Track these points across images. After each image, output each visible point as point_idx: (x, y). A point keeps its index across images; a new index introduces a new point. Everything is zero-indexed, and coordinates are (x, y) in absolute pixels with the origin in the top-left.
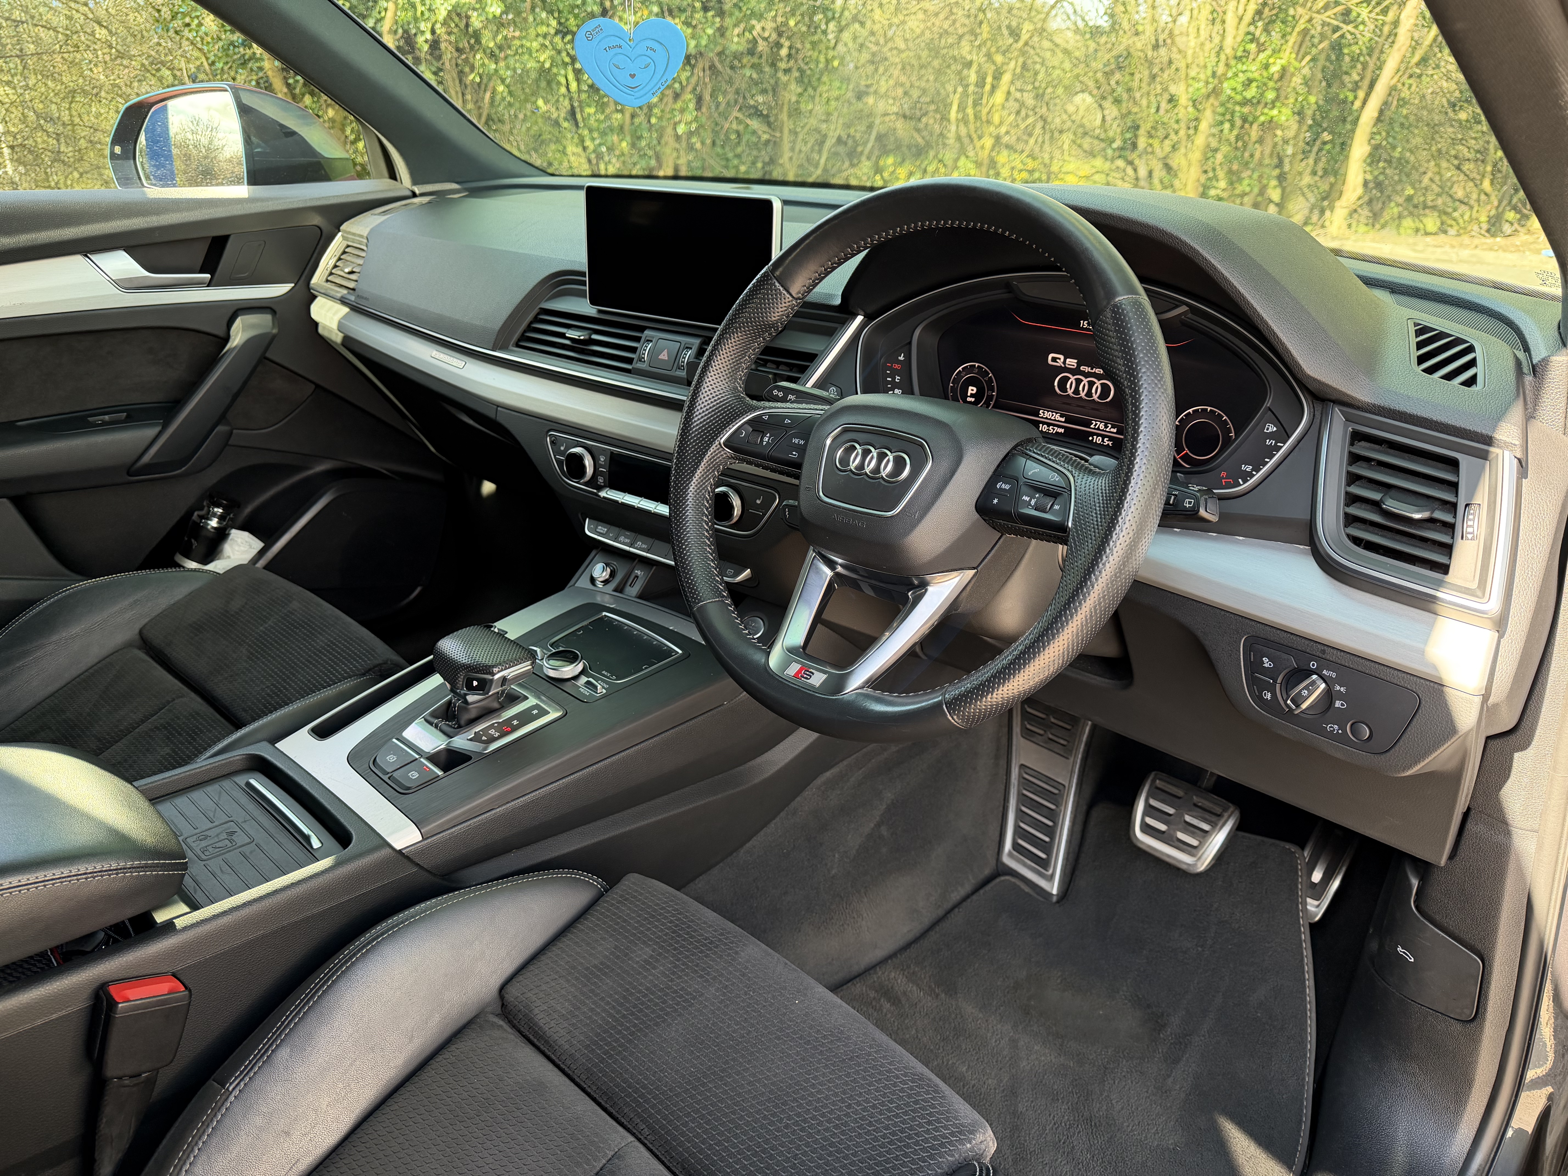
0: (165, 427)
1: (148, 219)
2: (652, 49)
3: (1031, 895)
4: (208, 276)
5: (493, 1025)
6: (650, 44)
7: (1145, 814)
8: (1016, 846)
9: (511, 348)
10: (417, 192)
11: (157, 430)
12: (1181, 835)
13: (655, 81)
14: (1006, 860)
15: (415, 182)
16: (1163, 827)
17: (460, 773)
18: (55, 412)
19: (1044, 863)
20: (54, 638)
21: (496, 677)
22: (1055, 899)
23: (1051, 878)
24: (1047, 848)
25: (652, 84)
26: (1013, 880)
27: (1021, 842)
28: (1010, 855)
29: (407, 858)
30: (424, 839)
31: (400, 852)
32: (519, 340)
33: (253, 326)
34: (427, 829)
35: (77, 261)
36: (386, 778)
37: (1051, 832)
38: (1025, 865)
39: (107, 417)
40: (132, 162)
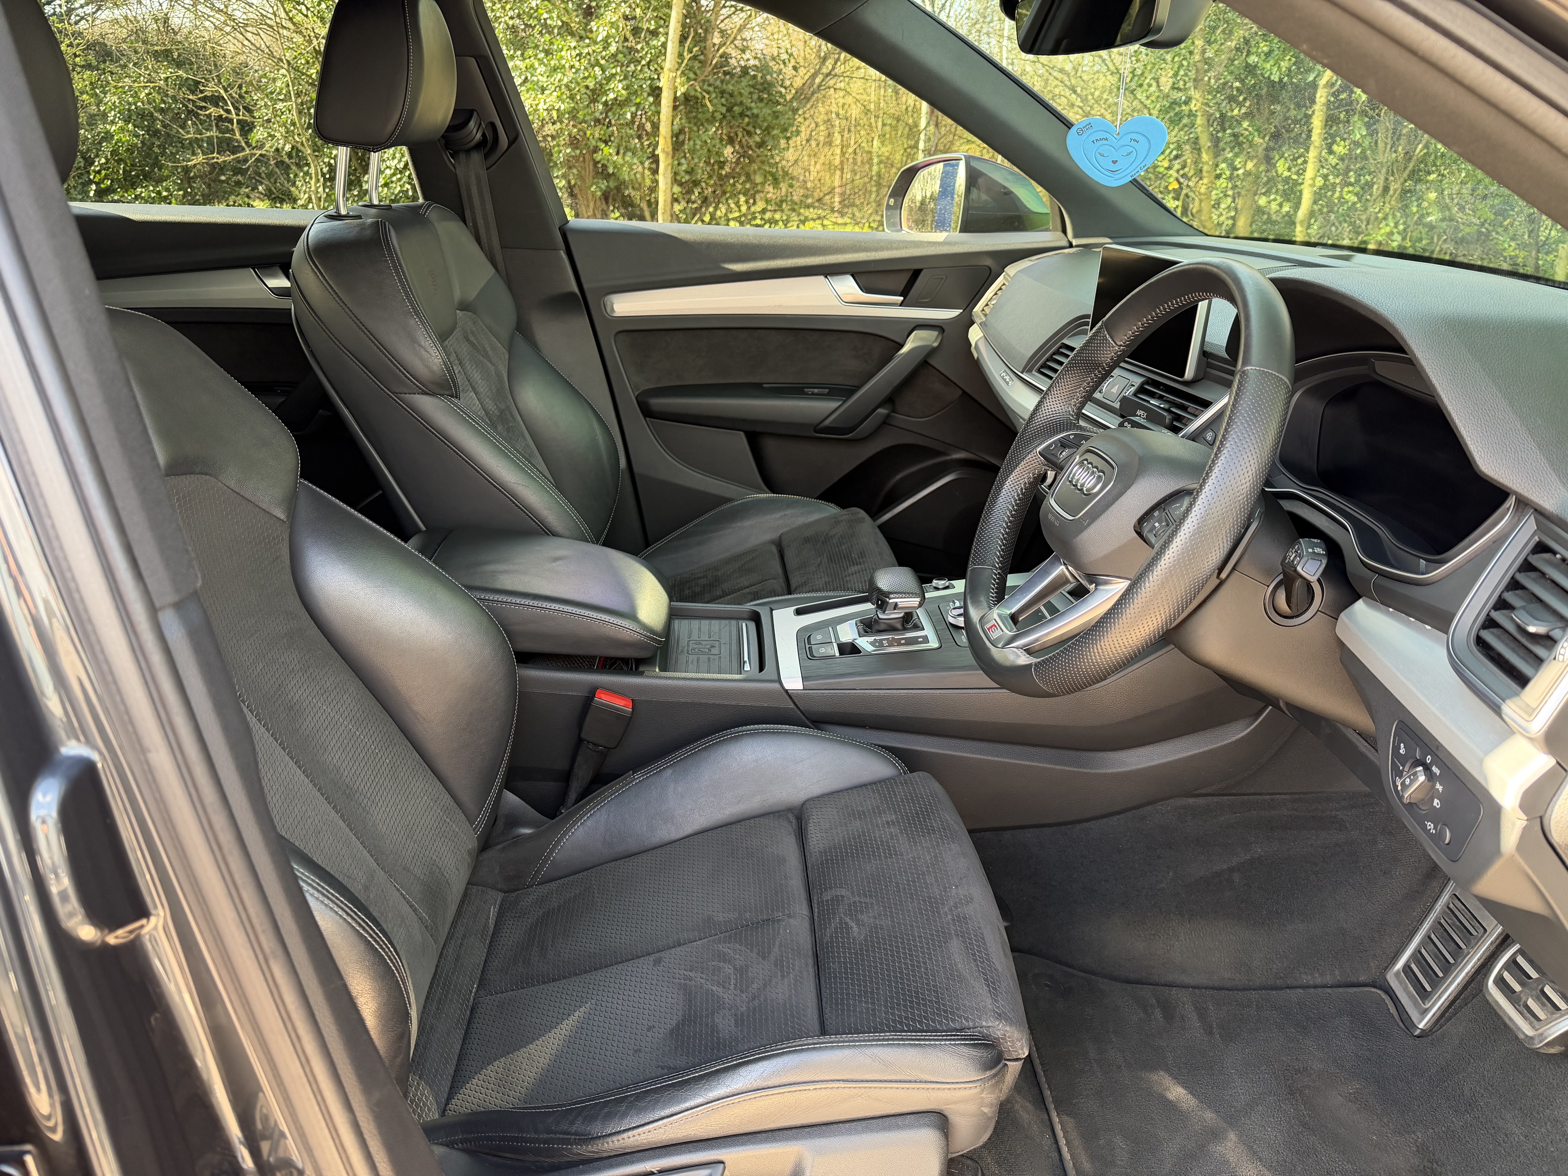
0: (844, 402)
1: (869, 254)
2: (1135, 140)
3: (1393, 1017)
4: (902, 298)
5: (788, 819)
6: (1134, 136)
7: (1506, 967)
8: (1407, 968)
9: (1034, 372)
10: (1074, 244)
11: (841, 403)
12: (1531, 1003)
13: (1134, 166)
14: (1390, 977)
15: (1076, 236)
16: (1517, 988)
17: (850, 659)
18: (788, 381)
19: (1424, 995)
20: (733, 525)
21: (891, 601)
22: (1417, 1032)
23: (1425, 1012)
24: (1436, 981)
25: (1132, 168)
26: (1384, 996)
27: (1413, 966)
28: (1397, 974)
29: (790, 697)
30: (804, 689)
31: (786, 691)
32: (1042, 367)
33: (921, 339)
34: (809, 683)
35: (819, 280)
36: (807, 646)
37: (1447, 968)
38: (1406, 989)
39: (816, 390)
40: (898, 211)
